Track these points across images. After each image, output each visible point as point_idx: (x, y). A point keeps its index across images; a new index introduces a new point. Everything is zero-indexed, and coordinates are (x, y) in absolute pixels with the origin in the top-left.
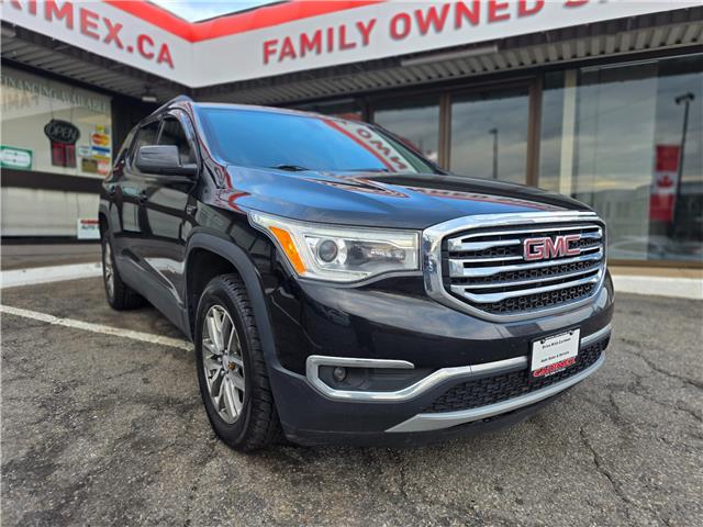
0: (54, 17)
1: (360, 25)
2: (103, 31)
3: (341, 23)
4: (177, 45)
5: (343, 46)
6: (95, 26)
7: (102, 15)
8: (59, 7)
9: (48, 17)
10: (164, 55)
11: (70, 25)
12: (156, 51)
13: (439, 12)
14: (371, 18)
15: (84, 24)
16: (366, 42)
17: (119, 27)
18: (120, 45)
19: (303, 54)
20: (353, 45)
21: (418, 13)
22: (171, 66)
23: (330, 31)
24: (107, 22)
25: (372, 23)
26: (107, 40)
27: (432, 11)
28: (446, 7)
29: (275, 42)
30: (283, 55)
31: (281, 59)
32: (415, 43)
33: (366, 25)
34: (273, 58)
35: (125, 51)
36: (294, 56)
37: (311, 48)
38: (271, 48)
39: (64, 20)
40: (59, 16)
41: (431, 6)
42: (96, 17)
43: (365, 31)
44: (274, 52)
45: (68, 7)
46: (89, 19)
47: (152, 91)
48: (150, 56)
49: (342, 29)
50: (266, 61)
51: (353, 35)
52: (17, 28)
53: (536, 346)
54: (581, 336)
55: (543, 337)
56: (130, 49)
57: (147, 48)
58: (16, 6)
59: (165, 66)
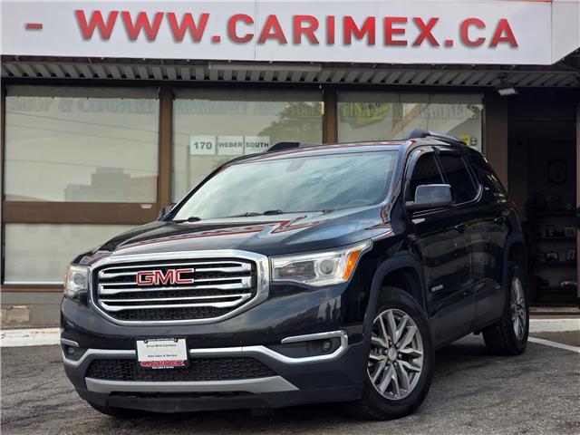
0: (353, 38)
2: (412, 33)
6: (402, 32)
7: (411, 16)
8: (359, 27)
9: (347, 41)
10: (503, 34)
11: (371, 42)
12: (488, 33)
15: (389, 32)
17: (434, 21)
18: (434, 43)
22: (514, 44)
24: (418, 21)
26: (418, 43)
35: (441, 48)
39: (365, 38)
40: (360, 36)
42: (404, 20)
45: (370, 23)
46: (396, 26)
48: (478, 43)
52: (316, 64)
53: (140, 344)
54: (189, 347)
55: (145, 338)
56: (449, 44)
57: (474, 34)
58: (314, 41)
59: (503, 47)
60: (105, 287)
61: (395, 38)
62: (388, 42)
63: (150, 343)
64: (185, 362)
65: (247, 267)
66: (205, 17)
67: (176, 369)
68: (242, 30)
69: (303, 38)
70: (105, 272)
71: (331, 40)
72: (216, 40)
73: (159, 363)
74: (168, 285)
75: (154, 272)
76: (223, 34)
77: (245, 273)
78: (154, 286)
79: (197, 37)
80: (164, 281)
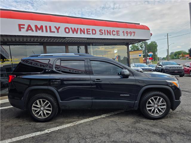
1: (56, 27)
16: (58, 32)
25: (59, 27)
33: (57, 28)
36: (33, 31)
43: (58, 29)
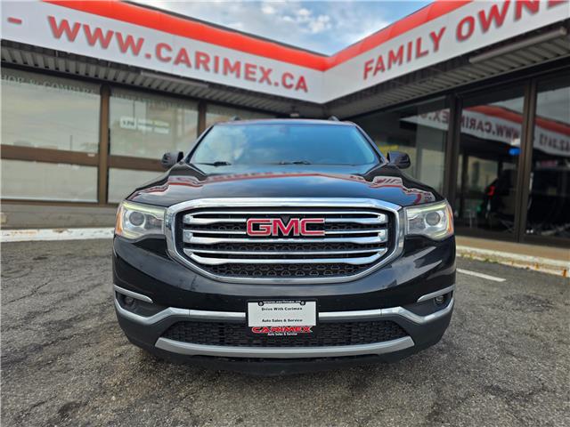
2: (259, 75)
3: (417, 37)
4: (309, 74)
5: (419, 55)
6: (254, 73)
7: (258, 65)
9: (225, 73)
10: (302, 84)
11: (238, 76)
12: (295, 82)
13: (500, 9)
14: (442, 26)
15: (247, 72)
17: (270, 71)
18: (269, 83)
19: (390, 67)
20: (426, 53)
21: (482, 14)
22: (306, 90)
23: (410, 44)
24: (262, 69)
26: (261, 81)
27: (494, 8)
28: (506, 5)
29: (372, 61)
30: (377, 69)
31: (375, 74)
32: (479, 40)
34: (370, 74)
35: (273, 86)
37: (395, 61)
38: (369, 66)
40: (232, 71)
41: (492, 5)
42: (254, 67)
44: (371, 69)
45: (238, 65)
46: (251, 69)
47: (296, 109)
48: (290, 87)
49: (419, 41)
50: (365, 77)
51: (427, 44)
52: (207, 83)
53: (252, 306)
54: (319, 310)
55: (260, 300)
56: (276, 84)
57: (288, 81)
58: (207, 69)
59: (301, 91)
60: (195, 235)
61: (251, 76)
62: (247, 78)
63: (266, 305)
64: (313, 328)
65: (382, 218)
66: (141, 41)
67: (300, 335)
68: (164, 53)
69: (201, 66)
70: (195, 217)
71: (216, 70)
72: (148, 56)
73: (277, 329)
74: (291, 236)
75: (272, 220)
76: (153, 53)
77: (381, 226)
78: (271, 237)
79: (136, 51)
80: (286, 232)
